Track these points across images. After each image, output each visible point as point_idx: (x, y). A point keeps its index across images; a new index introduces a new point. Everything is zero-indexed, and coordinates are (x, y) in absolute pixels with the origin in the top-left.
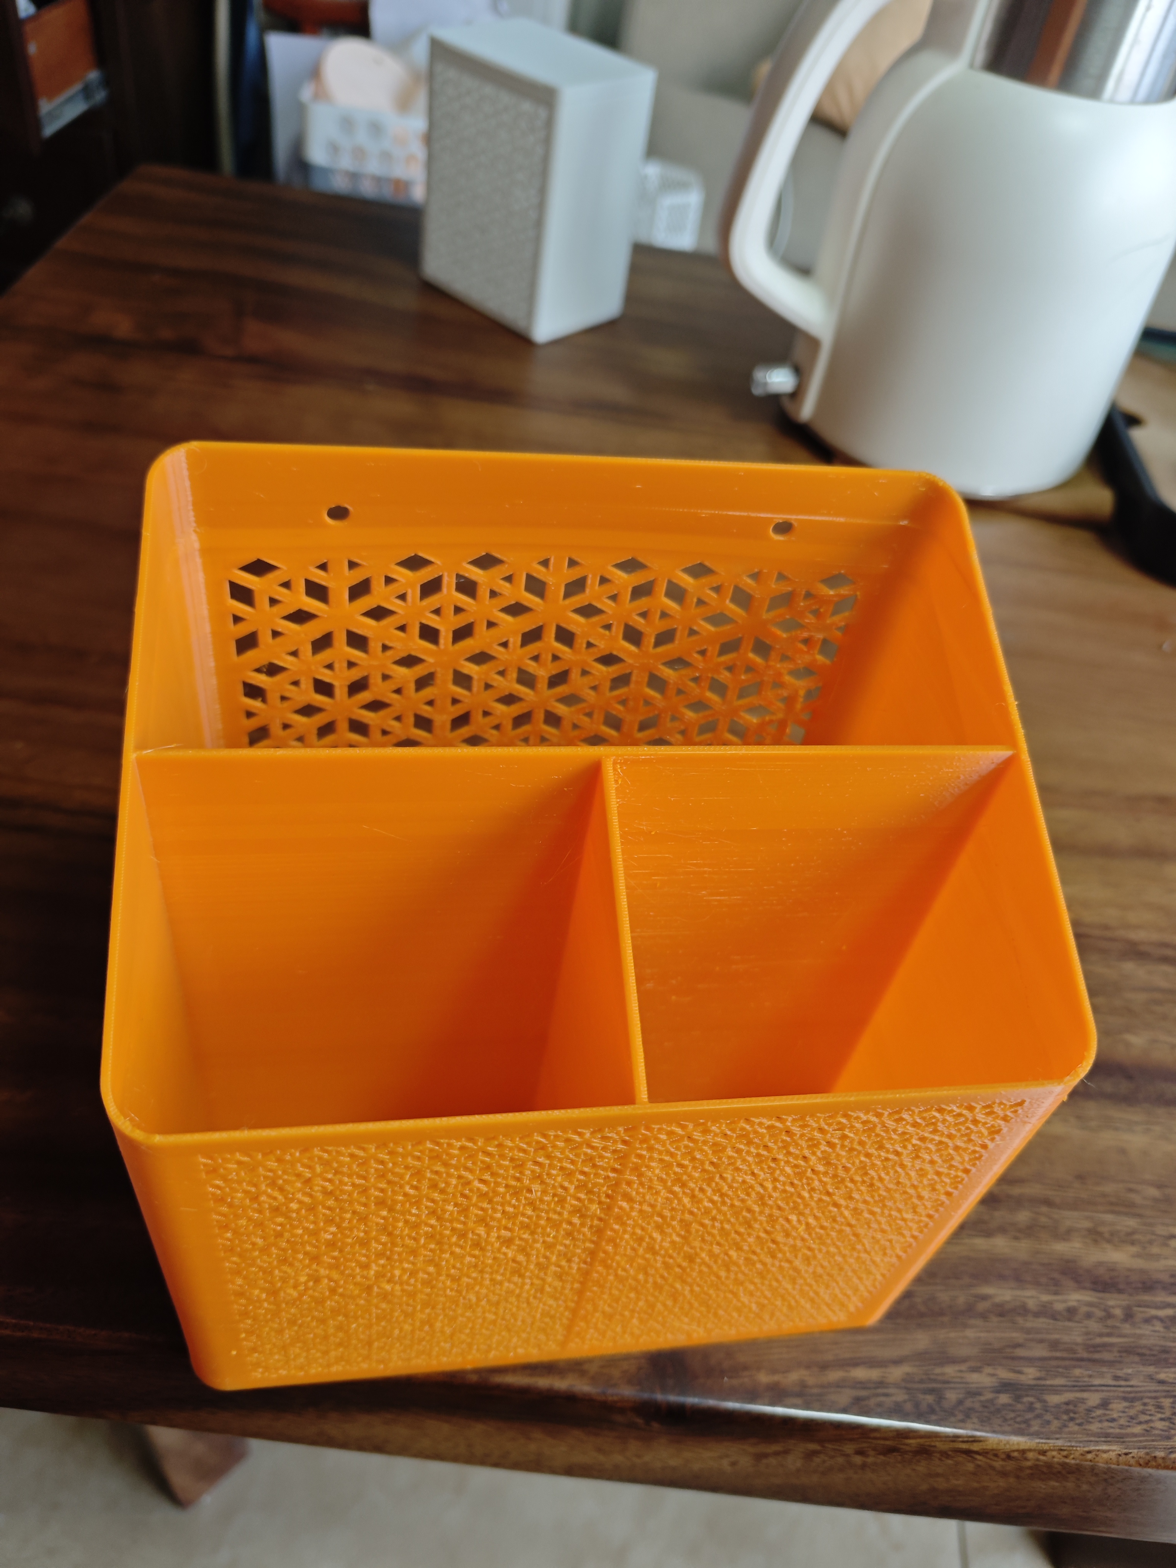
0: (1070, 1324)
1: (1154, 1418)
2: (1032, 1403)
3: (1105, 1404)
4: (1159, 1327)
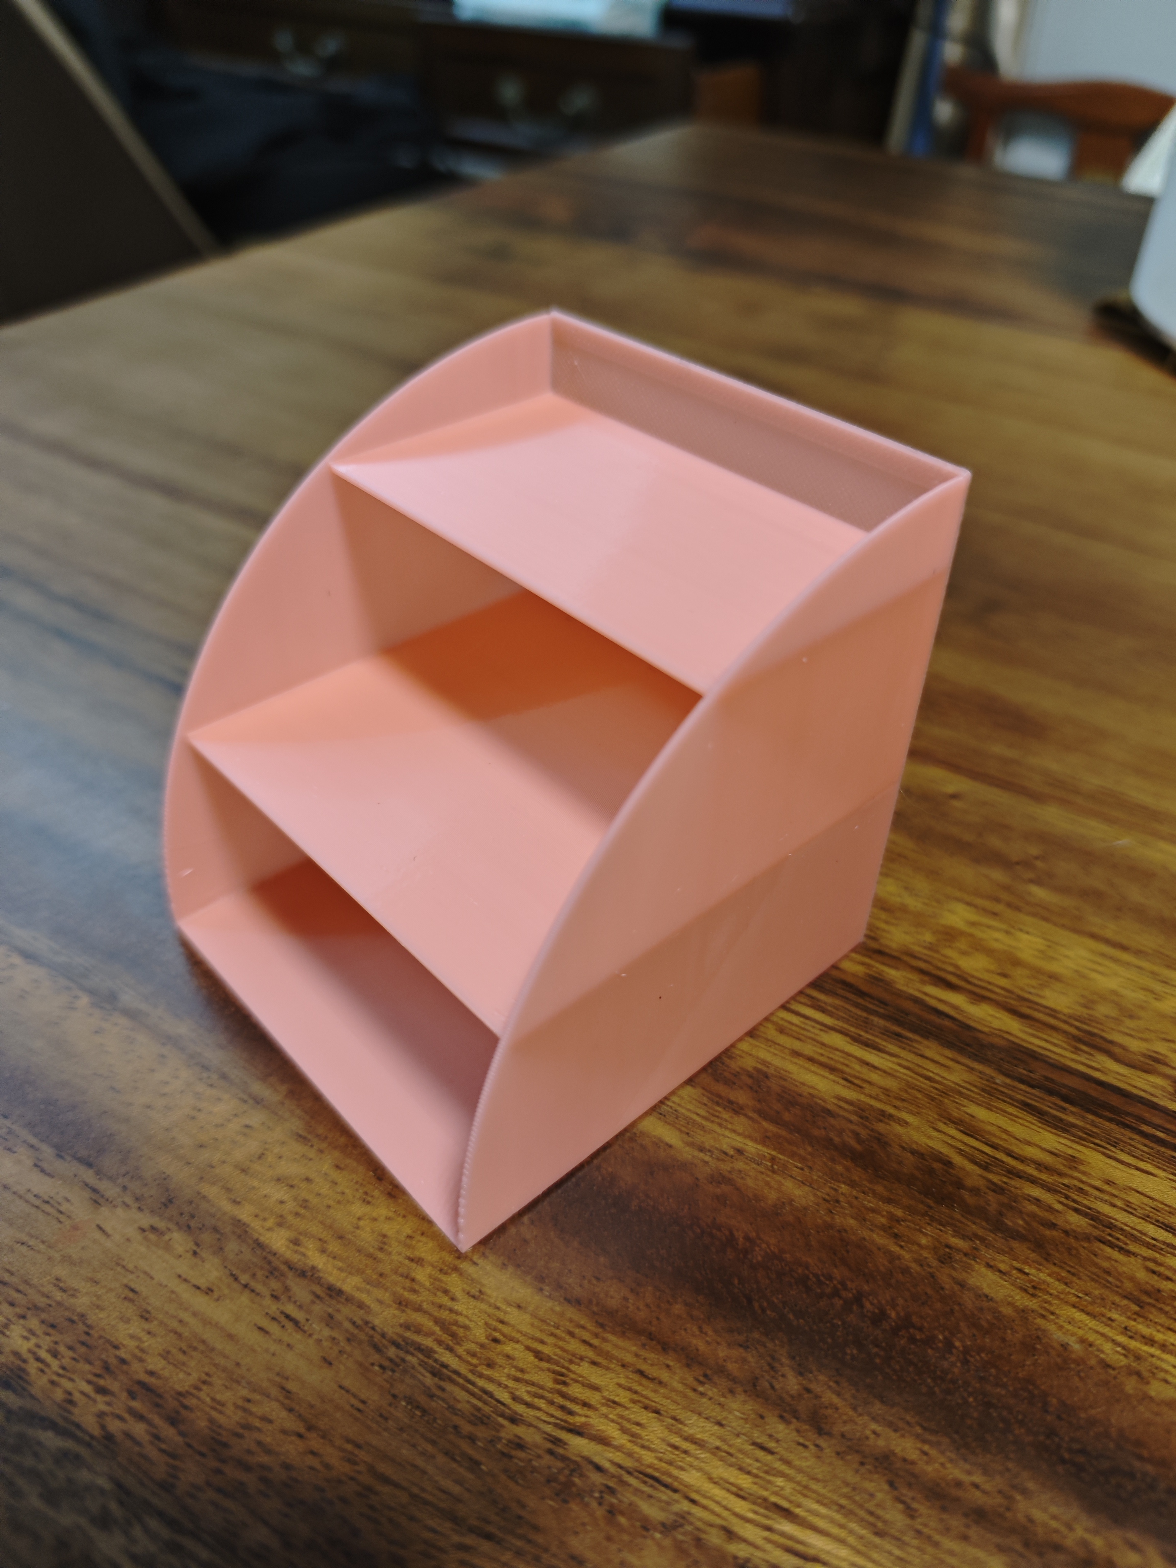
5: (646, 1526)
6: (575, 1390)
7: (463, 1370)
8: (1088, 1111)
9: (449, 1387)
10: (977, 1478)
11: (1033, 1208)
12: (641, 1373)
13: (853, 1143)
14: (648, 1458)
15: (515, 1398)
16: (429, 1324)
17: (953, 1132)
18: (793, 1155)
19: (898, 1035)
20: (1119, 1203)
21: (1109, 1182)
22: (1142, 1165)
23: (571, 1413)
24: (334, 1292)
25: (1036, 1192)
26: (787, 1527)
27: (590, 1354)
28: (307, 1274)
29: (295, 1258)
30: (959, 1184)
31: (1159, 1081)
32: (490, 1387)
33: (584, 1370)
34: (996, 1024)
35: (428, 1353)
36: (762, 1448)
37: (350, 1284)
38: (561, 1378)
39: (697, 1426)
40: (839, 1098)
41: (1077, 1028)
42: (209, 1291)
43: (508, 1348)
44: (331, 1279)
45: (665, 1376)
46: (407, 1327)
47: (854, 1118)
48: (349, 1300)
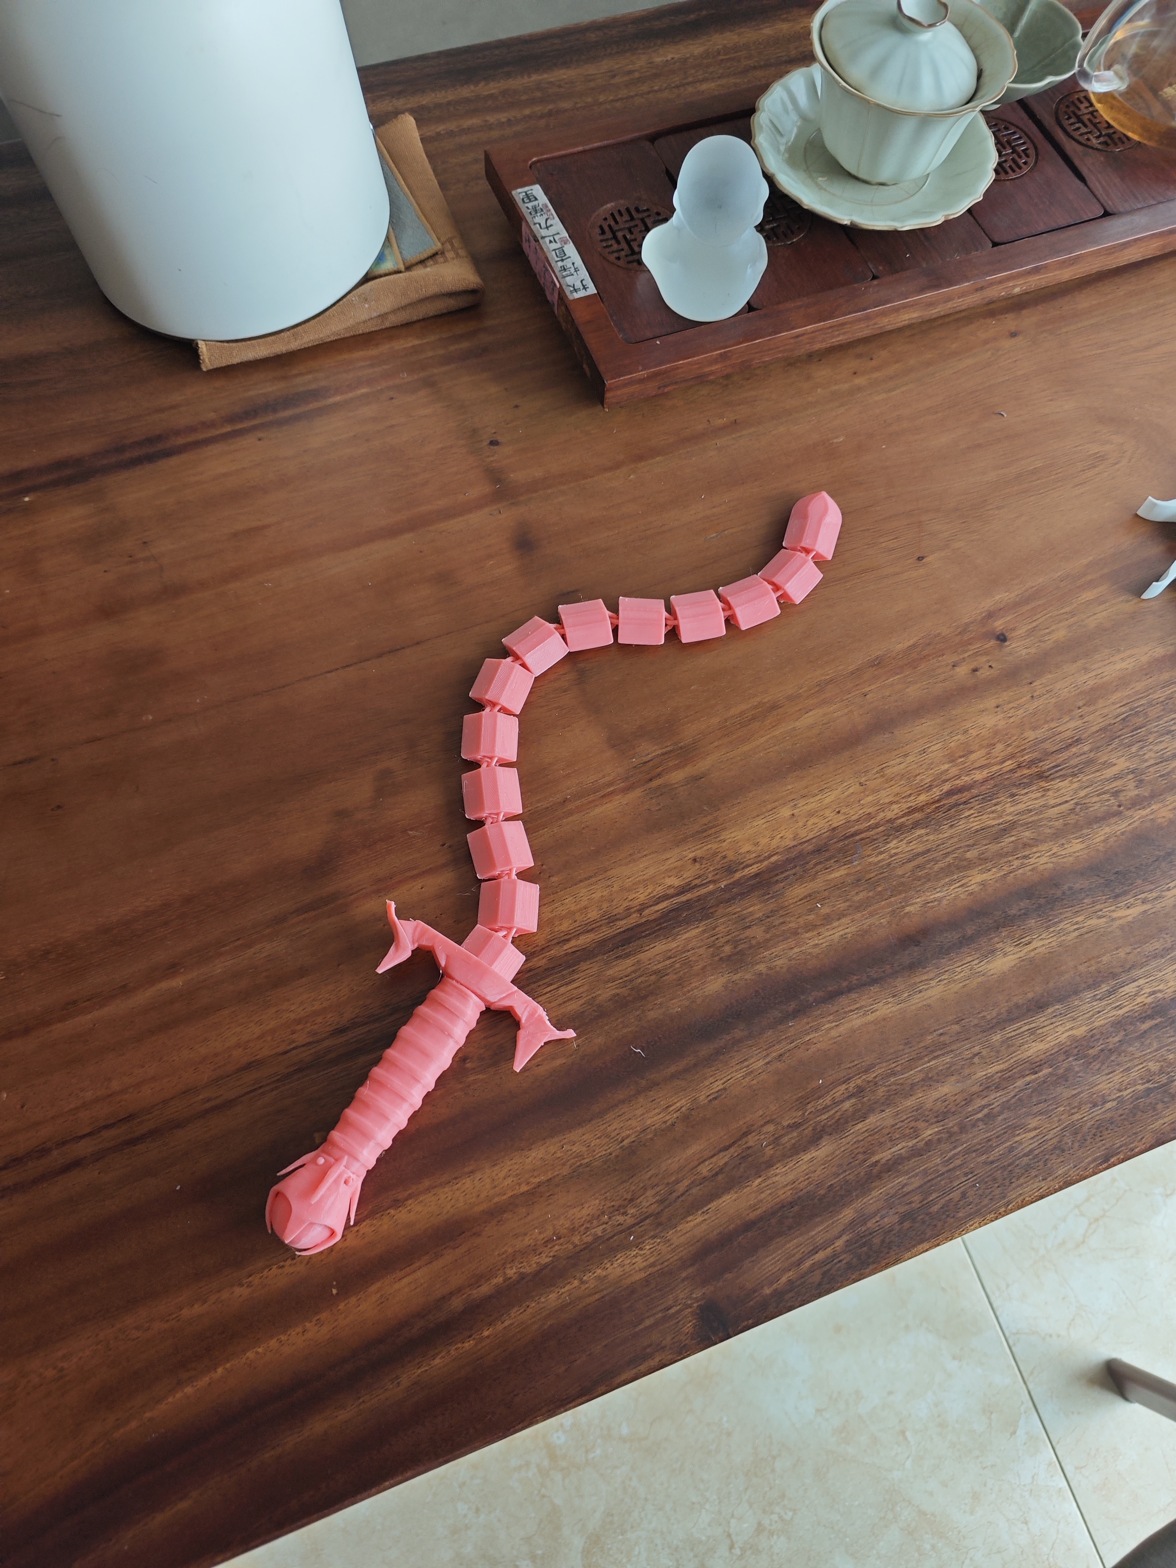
0: (930, 1153)
1: (993, 1189)
2: (922, 1219)
3: (964, 1195)
4: (981, 1125)
5: (652, 1139)
6: (613, 1134)
7: (591, 1159)
8: (629, 943)
9: (593, 1165)
10: (689, 1059)
11: (643, 986)
12: (619, 1116)
13: (596, 1014)
14: (638, 1128)
15: (606, 1151)
16: (573, 1161)
17: (611, 984)
18: (589, 1033)
19: (574, 971)
20: (656, 963)
21: (650, 959)
22: (651, 946)
23: (618, 1139)
24: (549, 1180)
25: (639, 980)
26: (672, 1108)
27: (607, 1125)
28: (539, 1185)
29: (532, 1186)
30: (625, 997)
31: (635, 915)
32: (599, 1155)
33: (609, 1129)
34: (589, 940)
35: (581, 1165)
37: (550, 1175)
38: (608, 1136)
39: (639, 1112)
40: (581, 1006)
41: (605, 919)
42: (528, 1214)
43: (593, 1145)
44: (546, 1179)
45: (623, 1111)
46: (571, 1166)
47: (589, 1007)
48: (554, 1177)
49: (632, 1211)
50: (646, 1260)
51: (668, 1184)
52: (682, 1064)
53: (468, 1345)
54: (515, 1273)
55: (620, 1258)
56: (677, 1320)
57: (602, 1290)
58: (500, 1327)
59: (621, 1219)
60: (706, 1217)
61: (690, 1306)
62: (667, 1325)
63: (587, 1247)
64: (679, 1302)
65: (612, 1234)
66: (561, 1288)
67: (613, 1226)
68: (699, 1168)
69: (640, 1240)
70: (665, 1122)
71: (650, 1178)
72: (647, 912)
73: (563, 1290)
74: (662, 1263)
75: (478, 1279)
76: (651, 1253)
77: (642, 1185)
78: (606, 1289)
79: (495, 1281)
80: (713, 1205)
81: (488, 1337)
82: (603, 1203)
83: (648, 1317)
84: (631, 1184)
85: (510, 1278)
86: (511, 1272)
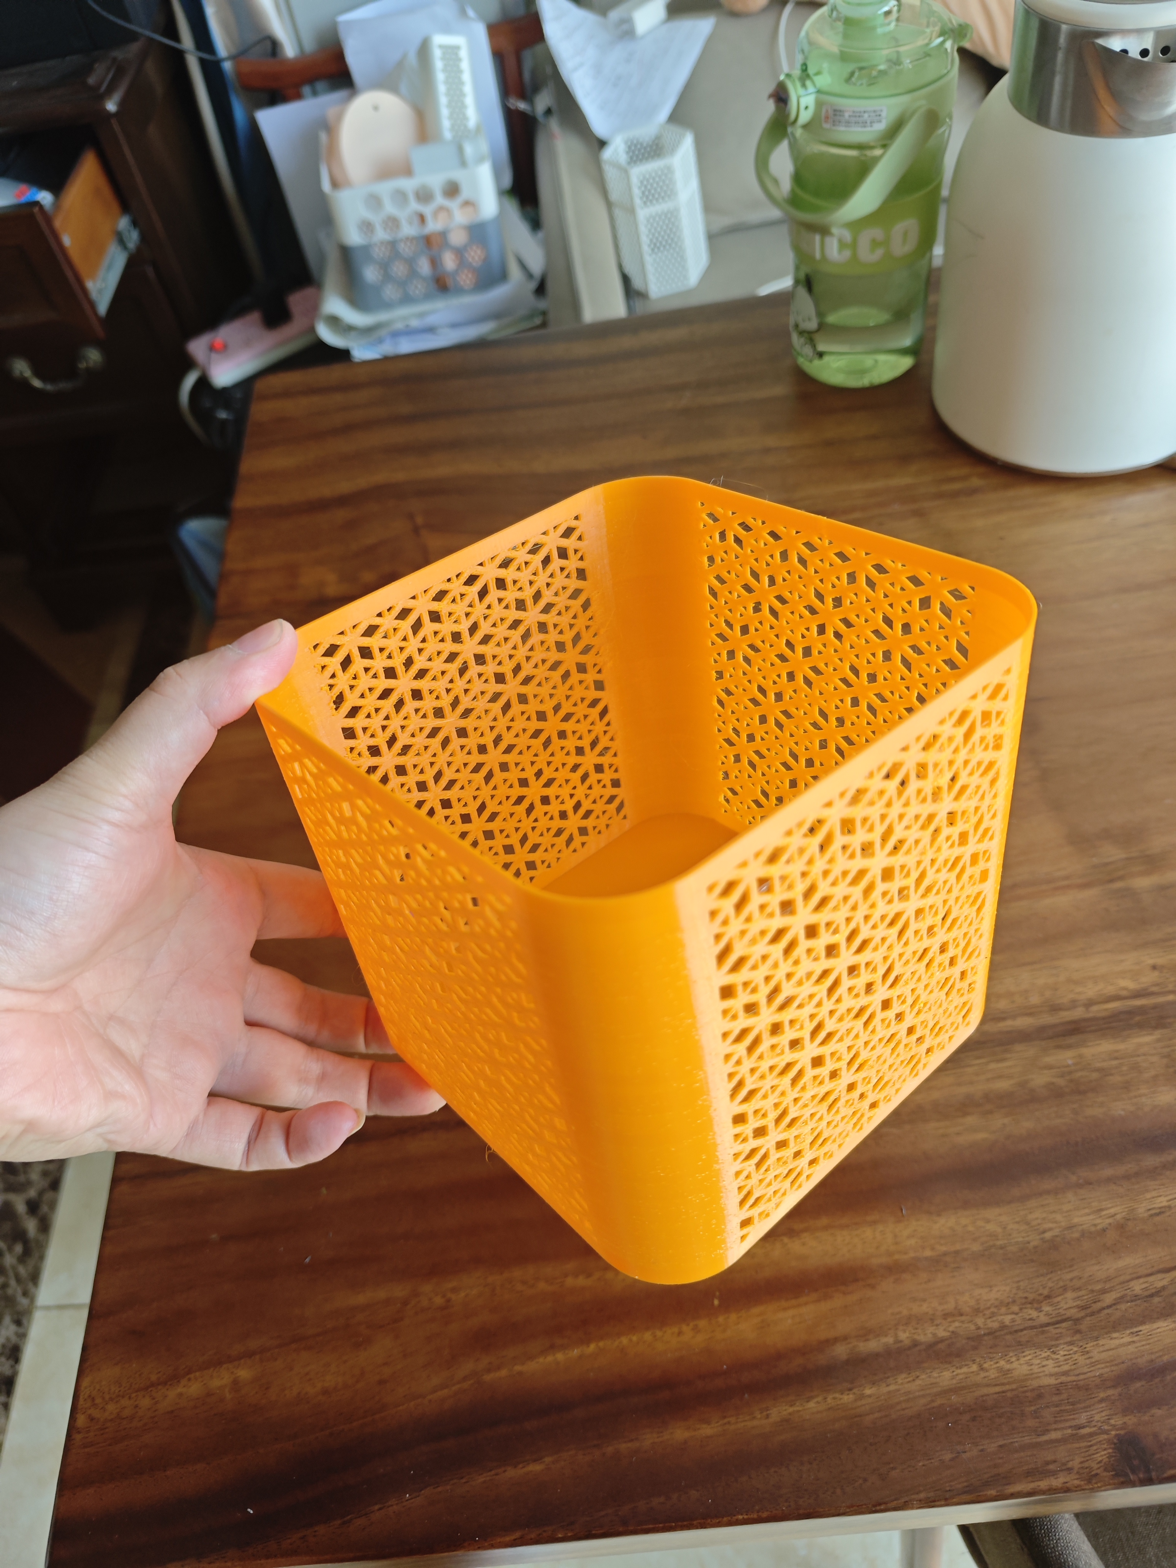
5: (1078, 1239)
6: (1033, 1223)
7: (1006, 1242)
8: (1071, 1035)
9: (1007, 1249)
10: (1129, 1166)
11: (1082, 1080)
12: (1042, 1206)
13: (1026, 1097)
14: (1063, 1224)
15: (1023, 1237)
16: (985, 1239)
17: (1046, 1072)
18: (1017, 1114)
20: (1099, 1060)
21: (1093, 1056)
22: (1096, 1043)
23: (1038, 1229)
24: (957, 1252)
25: (1079, 1074)
26: (1104, 1212)
27: (1027, 1211)
28: (945, 1254)
29: (937, 1253)
30: (1061, 1088)
31: (1080, 1009)
32: (1015, 1240)
33: (1030, 1217)
34: (1026, 1023)
35: (995, 1245)
36: (1082, 1199)
37: (958, 1247)
38: (1028, 1223)
39: (1066, 1207)
40: (1010, 1085)
41: (1046, 1006)
42: (929, 1281)
43: (1009, 1228)
44: (952, 1250)
45: (1046, 1202)
46: (982, 1244)
48: (962, 1250)
49: (1047, 1308)
50: (1059, 1366)
51: (1092, 1291)
52: (1120, 1170)
53: (847, 1398)
54: (908, 1338)
55: (1028, 1354)
56: (1089, 1444)
57: (1003, 1384)
58: (884, 1389)
59: (1034, 1314)
60: (1135, 1339)
61: (1106, 1432)
62: (1077, 1445)
63: (991, 1333)
64: (1094, 1423)
65: (1021, 1327)
66: (957, 1368)
67: (1024, 1319)
68: (1132, 1284)
69: (1053, 1343)
70: (1095, 1225)
71: (1071, 1280)
72: (1095, 1008)
73: (959, 1371)
74: (1078, 1375)
75: (866, 1334)
76: (1066, 1360)
77: (1061, 1284)
78: (1009, 1383)
79: (884, 1340)
80: (1145, 1328)
81: (870, 1396)
82: (1014, 1291)
83: (1055, 1430)
84: (1050, 1279)
85: (901, 1341)
86: (904, 1336)
